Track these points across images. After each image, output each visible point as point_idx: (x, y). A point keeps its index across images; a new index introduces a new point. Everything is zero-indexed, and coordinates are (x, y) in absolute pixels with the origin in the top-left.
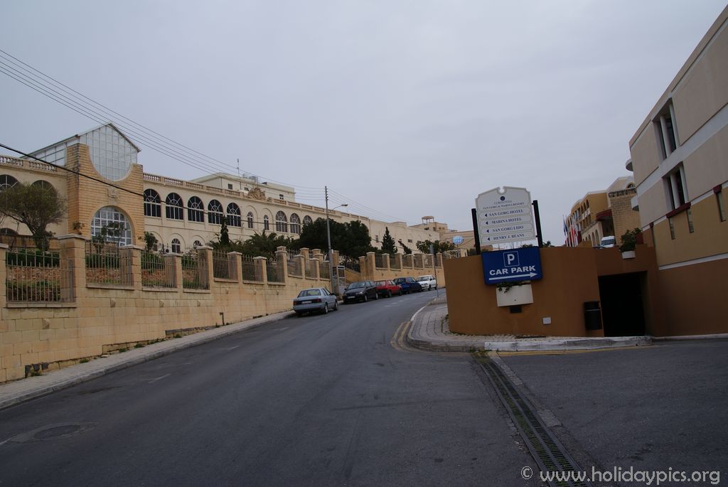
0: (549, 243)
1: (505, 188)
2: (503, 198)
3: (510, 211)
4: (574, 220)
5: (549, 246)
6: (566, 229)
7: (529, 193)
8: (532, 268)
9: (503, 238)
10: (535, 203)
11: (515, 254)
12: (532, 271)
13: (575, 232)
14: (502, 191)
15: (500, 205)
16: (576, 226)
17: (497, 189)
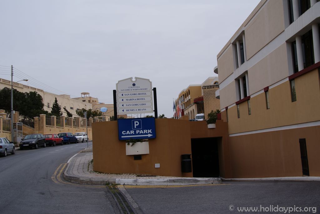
0: (163, 115)
1: (136, 78)
2: (134, 85)
3: (138, 93)
4: (180, 102)
5: (163, 118)
6: (175, 107)
7: (151, 83)
8: (150, 131)
9: (132, 110)
10: (155, 90)
11: (139, 122)
12: (150, 133)
13: (180, 110)
14: (134, 80)
15: (132, 89)
16: (181, 106)
17: (131, 78)
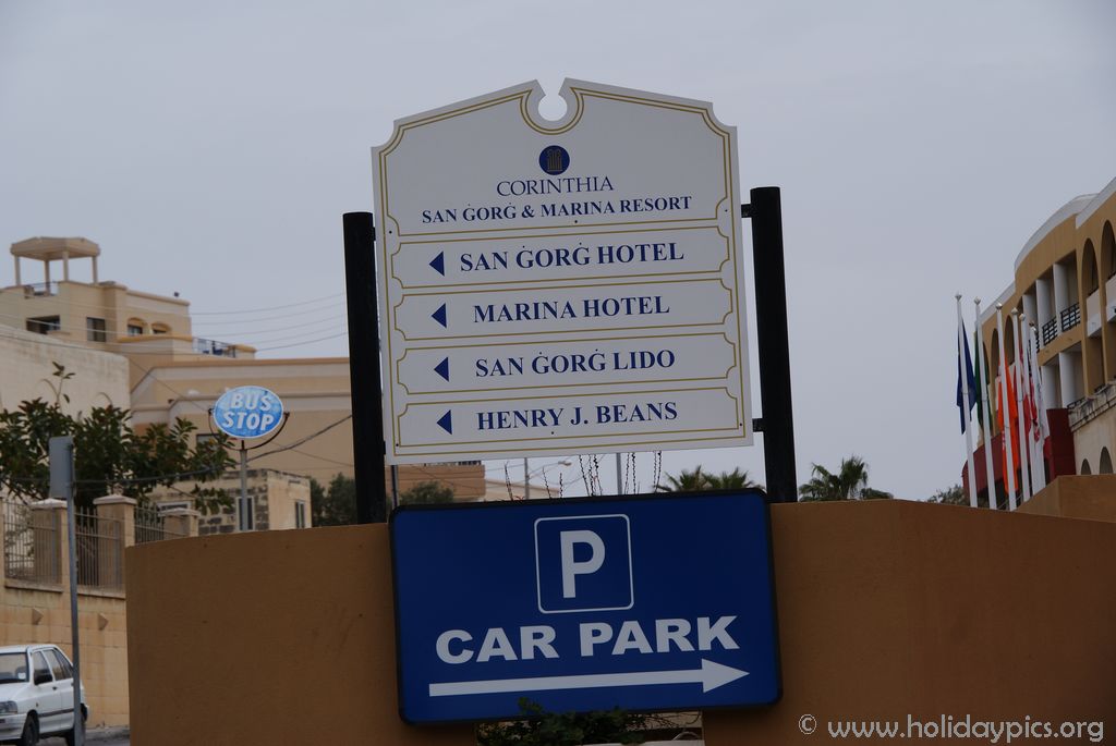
0: (854, 472)
1: (576, 91)
2: (554, 160)
3: (593, 244)
4: (1027, 334)
5: (855, 494)
6: (971, 388)
7: (727, 137)
8: (713, 631)
9: (538, 419)
10: (765, 208)
11: (611, 534)
12: (717, 654)
13: (1031, 410)
15: (535, 201)
16: (1042, 379)
17: (524, 96)
